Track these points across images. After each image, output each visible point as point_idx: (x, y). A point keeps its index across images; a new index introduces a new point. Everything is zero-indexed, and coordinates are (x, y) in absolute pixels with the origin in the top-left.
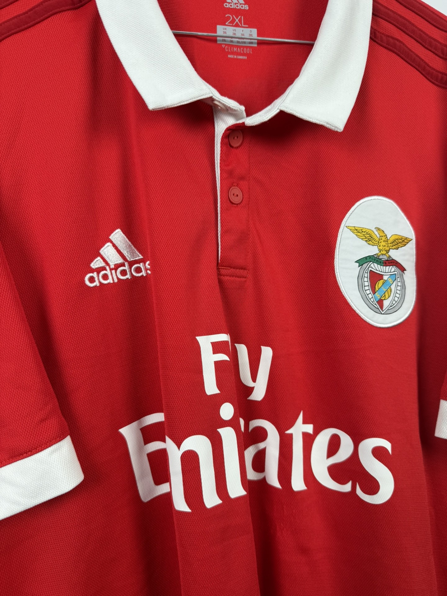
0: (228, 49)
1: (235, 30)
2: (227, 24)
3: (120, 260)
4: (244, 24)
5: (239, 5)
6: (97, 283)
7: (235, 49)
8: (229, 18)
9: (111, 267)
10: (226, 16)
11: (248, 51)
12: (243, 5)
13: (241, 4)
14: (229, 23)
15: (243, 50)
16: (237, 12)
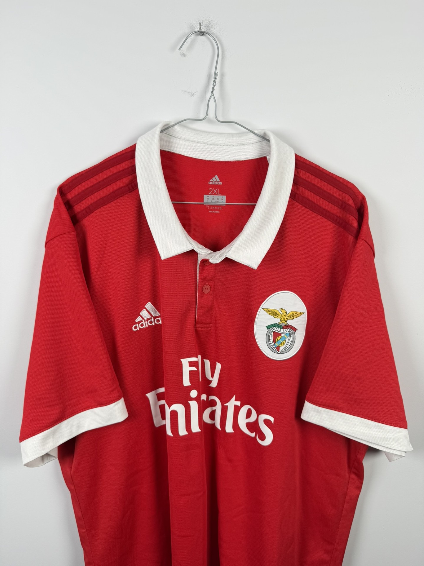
0: (209, 208)
1: (214, 197)
2: (209, 194)
3: (150, 317)
4: (219, 193)
5: (217, 182)
6: (138, 329)
7: (213, 208)
8: (211, 190)
9: (145, 320)
10: (209, 189)
11: (221, 208)
12: (219, 182)
13: (218, 182)
14: (211, 193)
15: (218, 208)
16: (215, 186)
